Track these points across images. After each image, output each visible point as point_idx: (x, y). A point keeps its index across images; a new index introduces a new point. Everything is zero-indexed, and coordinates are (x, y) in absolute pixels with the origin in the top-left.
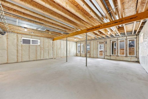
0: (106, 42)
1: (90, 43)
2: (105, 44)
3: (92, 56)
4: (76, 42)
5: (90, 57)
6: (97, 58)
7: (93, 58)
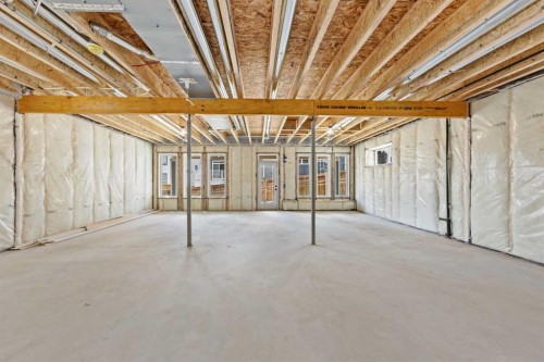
0: (285, 157)
1: (227, 153)
2: (282, 163)
3: (234, 203)
4: (153, 145)
5: (227, 210)
6: (257, 210)
7: (242, 210)
